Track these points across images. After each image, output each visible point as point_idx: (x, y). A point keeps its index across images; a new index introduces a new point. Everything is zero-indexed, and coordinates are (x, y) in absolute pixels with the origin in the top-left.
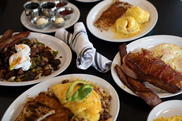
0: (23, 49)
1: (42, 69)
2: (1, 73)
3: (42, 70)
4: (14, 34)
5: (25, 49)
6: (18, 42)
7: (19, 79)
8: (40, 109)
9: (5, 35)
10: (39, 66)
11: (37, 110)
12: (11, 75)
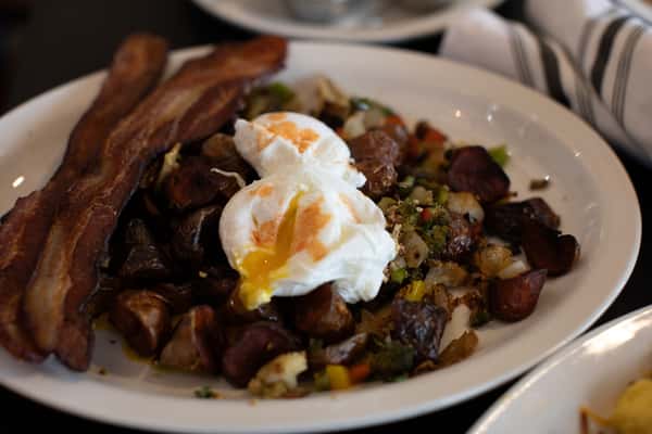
2: (194, 338)
3: (464, 284)
4: (179, 58)
6: (234, 103)
7: (338, 373)
9: (120, 65)
12: (270, 346)
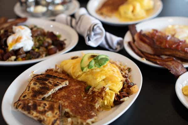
0: (22, 30)
7: (20, 59)
8: (51, 81)
10: (42, 46)
11: (47, 82)
12: (11, 55)
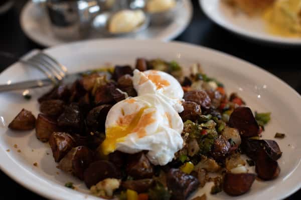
0: (159, 87)
1: (216, 165)
5: (165, 88)
7: (132, 194)
10: (210, 155)
12: (106, 173)
